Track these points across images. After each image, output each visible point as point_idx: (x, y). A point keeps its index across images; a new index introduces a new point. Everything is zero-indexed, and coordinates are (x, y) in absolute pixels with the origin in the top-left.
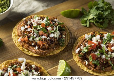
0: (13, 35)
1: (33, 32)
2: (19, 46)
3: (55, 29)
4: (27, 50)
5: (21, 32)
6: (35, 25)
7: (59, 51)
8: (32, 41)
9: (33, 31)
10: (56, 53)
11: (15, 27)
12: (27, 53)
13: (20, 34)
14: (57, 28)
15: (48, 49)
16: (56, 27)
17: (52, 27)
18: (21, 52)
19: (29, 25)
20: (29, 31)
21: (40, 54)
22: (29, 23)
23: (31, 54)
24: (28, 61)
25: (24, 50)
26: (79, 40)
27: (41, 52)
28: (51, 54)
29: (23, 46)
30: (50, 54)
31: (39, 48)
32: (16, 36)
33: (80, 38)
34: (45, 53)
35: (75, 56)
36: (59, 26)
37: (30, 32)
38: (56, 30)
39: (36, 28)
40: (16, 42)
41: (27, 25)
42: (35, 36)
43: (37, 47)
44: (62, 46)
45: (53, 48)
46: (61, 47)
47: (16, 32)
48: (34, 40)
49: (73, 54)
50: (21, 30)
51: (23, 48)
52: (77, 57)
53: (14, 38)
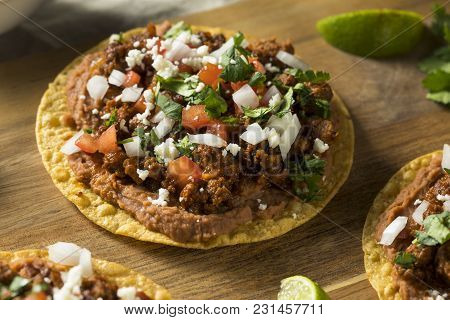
0: (43, 118)
1: (149, 106)
2: (61, 180)
3: (274, 101)
4: (106, 206)
5: (87, 101)
6: (164, 71)
7: (287, 225)
9: (154, 100)
10: (268, 235)
11: (61, 77)
12: (105, 222)
13: (77, 116)
14: (289, 96)
15: (226, 206)
16: (283, 92)
17: (262, 89)
18: (71, 212)
19: (136, 69)
20: (131, 104)
22: (133, 57)
23: (125, 226)
24: (103, 265)
25: (87, 204)
26: (406, 175)
27: (181, 221)
28: (241, 238)
29: (86, 181)
30: (232, 235)
31: (173, 199)
32: (54, 123)
33: (412, 164)
34: (206, 227)
35: (377, 260)
36: (298, 86)
37: (133, 109)
38: (282, 106)
39: (170, 87)
40: (49, 158)
41: (123, 68)
42: (160, 130)
43: (163, 192)
44: (307, 198)
45: (255, 208)
46: (297, 206)
47: (60, 104)
48: (152, 154)
49: (367, 247)
50: (87, 93)
51: (88, 194)
52: (385, 267)
53: (41, 132)
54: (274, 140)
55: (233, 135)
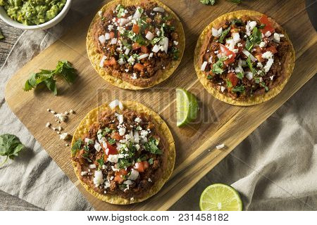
0: (89, 52)
1: (121, 45)
2: (103, 75)
3: (158, 33)
4: (119, 81)
5: (101, 45)
6: (121, 31)
7: (172, 70)
8: (124, 65)
9: (122, 43)
10: (168, 76)
11: (89, 34)
12: (120, 86)
13: (100, 50)
14: (162, 29)
15: (155, 72)
16: (159, 28)
17: (153, 32)
19: (112, 31)
20: (114, 45)
21: (142, 86)
22: (110, 27)
23: (127, 85)
25: (114, 82)
26: (202, 38)
27: (143, 82)
28: (161, 80)
29: (110, 74)
30: (158, 80)
31: (138, 77)
32: (93, 54)
33: (203, 33)
34: (150, 82)
35: (200, 73)
36: (164, 25)
37: (116, 46)
38: (161, 34)
39: (125, 36)
40: (97, 68)
41: (108, 31)
42: (127, 53)
43: (135, 74)
44: (175, 59)
45: (162, 69)
46: (173, 63)
47: (92, 45)
48: (127, 62)
49: (196, 70)
50: (100, 42)
51: (112, 78)
52: (203, 75)
53: (91, 58)
54: (162, 50)
55: (149, 51)
